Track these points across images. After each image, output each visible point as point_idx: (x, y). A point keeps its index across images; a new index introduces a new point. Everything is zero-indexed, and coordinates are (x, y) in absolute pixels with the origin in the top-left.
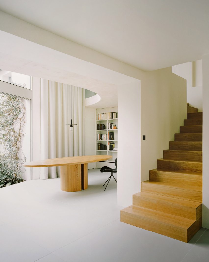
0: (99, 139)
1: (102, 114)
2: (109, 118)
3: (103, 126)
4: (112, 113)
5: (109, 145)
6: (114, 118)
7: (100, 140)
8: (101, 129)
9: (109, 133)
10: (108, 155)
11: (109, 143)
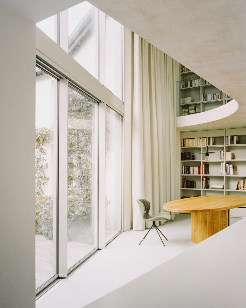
0: (184, 174)
1: (191, 139)
2: (203, 145)
3: (192, 155)
4: (209, 138)
5: (204, 181)
6: (212, 145)
7: (187, 175)
8: (190, 160)
9: (204, 165)
10: (202, 196)
11: (204, 179)
